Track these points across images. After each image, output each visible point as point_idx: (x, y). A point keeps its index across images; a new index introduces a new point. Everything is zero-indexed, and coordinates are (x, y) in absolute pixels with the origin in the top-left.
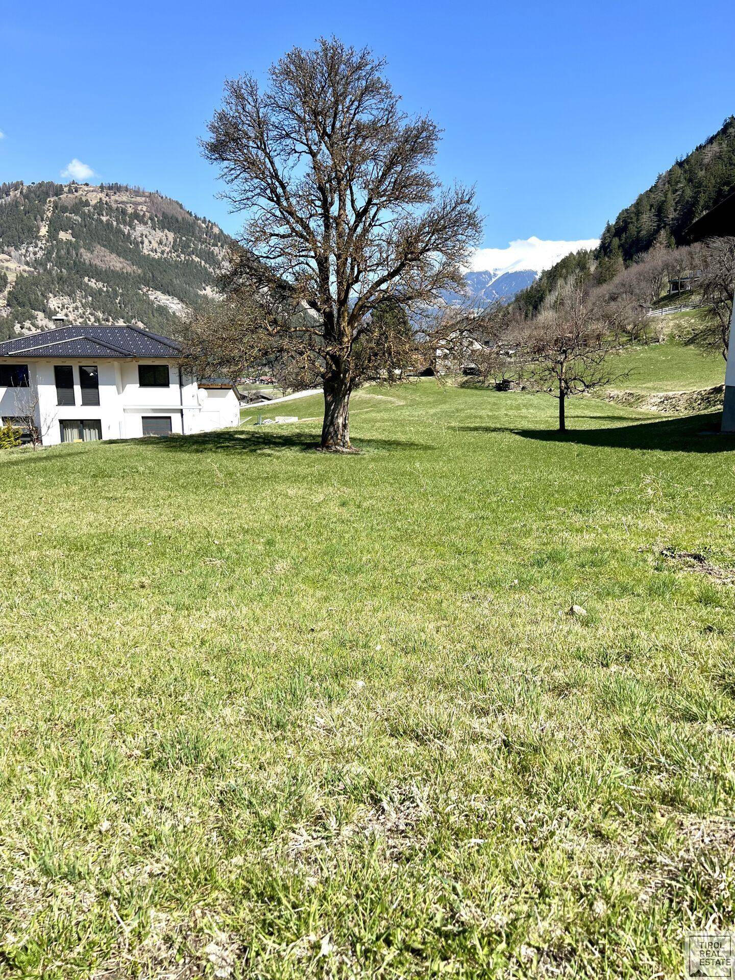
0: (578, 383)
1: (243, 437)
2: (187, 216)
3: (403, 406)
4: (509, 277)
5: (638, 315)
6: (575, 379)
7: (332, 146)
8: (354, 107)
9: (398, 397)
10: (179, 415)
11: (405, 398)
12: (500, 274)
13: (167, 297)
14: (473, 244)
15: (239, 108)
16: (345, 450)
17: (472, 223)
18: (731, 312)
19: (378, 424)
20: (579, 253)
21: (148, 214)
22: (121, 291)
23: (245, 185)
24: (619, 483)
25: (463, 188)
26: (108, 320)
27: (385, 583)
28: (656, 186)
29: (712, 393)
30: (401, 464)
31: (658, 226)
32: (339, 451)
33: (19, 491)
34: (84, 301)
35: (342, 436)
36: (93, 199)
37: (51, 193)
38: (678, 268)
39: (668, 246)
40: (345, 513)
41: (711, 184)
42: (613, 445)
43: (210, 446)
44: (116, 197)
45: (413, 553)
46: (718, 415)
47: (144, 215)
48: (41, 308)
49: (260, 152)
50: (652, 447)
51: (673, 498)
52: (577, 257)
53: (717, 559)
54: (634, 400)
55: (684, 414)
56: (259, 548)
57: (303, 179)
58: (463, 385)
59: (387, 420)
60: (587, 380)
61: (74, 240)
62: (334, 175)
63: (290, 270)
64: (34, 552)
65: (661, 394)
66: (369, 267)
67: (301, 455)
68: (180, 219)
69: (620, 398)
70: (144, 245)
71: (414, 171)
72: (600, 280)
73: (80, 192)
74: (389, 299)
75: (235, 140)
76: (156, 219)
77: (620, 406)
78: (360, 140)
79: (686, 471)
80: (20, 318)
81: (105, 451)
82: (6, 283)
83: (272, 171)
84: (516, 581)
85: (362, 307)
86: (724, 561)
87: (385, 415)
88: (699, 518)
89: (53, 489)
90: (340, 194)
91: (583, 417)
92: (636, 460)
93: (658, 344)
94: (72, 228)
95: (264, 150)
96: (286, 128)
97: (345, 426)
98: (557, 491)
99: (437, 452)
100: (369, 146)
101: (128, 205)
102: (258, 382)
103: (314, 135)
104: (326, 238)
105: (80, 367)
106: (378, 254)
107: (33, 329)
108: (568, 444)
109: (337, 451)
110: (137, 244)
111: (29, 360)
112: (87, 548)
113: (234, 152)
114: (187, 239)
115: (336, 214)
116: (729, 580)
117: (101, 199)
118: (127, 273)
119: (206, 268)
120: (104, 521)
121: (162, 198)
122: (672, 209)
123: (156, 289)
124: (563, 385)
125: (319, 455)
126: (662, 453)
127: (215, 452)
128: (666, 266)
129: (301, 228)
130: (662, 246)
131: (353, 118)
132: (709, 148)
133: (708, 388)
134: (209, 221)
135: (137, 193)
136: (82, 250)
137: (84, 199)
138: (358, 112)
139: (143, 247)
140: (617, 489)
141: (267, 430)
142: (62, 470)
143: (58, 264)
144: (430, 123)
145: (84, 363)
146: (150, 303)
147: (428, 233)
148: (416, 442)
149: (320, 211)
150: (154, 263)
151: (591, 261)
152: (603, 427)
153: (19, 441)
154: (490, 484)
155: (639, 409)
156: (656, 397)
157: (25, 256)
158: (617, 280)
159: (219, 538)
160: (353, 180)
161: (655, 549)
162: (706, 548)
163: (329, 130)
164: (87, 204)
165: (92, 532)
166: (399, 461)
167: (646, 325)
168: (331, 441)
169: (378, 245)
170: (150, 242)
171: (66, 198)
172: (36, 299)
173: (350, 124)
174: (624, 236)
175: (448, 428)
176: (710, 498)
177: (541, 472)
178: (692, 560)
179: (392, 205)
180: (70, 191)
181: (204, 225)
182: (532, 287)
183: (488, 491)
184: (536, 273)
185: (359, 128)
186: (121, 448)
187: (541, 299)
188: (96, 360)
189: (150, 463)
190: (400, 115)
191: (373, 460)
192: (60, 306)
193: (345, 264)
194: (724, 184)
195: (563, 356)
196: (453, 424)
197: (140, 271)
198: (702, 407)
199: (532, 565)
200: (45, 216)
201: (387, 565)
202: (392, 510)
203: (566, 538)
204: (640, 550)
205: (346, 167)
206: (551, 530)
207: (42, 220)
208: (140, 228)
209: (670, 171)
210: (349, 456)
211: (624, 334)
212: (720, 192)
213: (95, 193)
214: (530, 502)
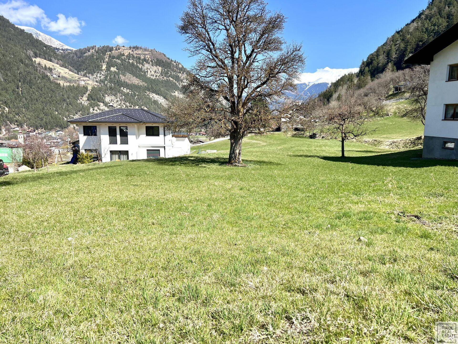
0: (351, 134)
1: (192, 159)
2: (167, 60)
3: (265, 145)
4: (315, 86)
5: (378, 103)
6: (349, 132)
7: (236, 26)
8: (246, 8)
9: (263, 141)
10: (164, 149)
11: (266, 142)
12: (311, 84)
13: (158, 96)
14: (301, 69)
15: (194, 10)
16: (239, 165)
17: (300, 59)
18: (425, 101)
19: (254, 154)
20: (349, 74)
21: (150, 59)
22: (137, 93)
23: (196, 44)
24: (374, 181)
25: (296, 44)
26: (131, 107)
27: (265, 225)
28: (386, 43)
29: (416, 140)
30: (267, 171)
31: (388, 61)
32: (237, 166)
33: (94, 181)
34: (121, 98)
35: (238, 158)
36: (126, 53)
37: (108, 50)
38: (398, 81)
39: (393, 71)
40: (242, 193)
41: (413, 42)
42: (368, 164)
43: (177, 163)
44: (136, 52)
45: (277, 212)
46: (421, 150)
47: (148, 59)
48: (102, 101)
49: (203, 29)
50: (388, 165)
51: (401, 189)
52: (348, 76)
53: (427, 218)
54: (377, 143)
55: (402, 150)
56: (205, 208)
57: (222, 42)
58: (294, 136)
59: (258, 152)
60: (355, 133)
61: (117, 71)
62: (236, 39)
63: (216, 83)
64: (103, 208)
65: (390, 140)
66: (252, 81)
67: (219, 167)
68: (164, 61)
69: (370, 142)
70: (148, 73)
71: (274, 37)
72: (359, 87)
73: (121, 50)
74: (261, 95)
75: (192, 24)
76: (154, 61)
77: (370, 146)
78: (249, 23)
79: (407, 176)
80: (92, 106)
81: (131, 165)
82: (87, 90)
83: (208, 38)
84: (329, 226)
85: (248, 99)
86: (430, 218)
87: (257, 149)
88: (415, 198)
89: (109, 181)
90: (239, 48)
91: (352, 151)
92: (380, 171)
93: (388, 116)
94: (117, 66)
95: (205, 29)
96: (215, 19)
97: (239, 154)
98: (343, 185)
99: (283, 166)
100: (253, 26)
101: (142, 55)
102: (198, 135)
103: (228, 22)
104: (233, 67)
105: (120, 127)
106: (256, 75)
107: (98, 110)
108: (347, 163)
109: (236, 166)
110: (145, 72)
111: (97, 123)
112: (127, 207)
113: (192, 30)
114: (167, 70)
115: (237, 57)
116: (435, 228)
117: (129, 53)
118: (140, 85)
119: (175, 83)
120: (133, 195)
121: (156, 52)
122: (394, 53)
123: (153, 93)
124: (343, 135)
125: (228, 167)
126: (393, 168)
127: (180, 165)
128: (392, 80)
129: (221, 63)
130: (389, 71)
131: (246, 13)
132: (412, 24)
133: (414, 137)
134: (177, 62)
135: (145, 50)
136: (121, 75)
137: (122, 53)
138: (248, 11)
139: (147, 74)
140: (373, 184)
141: (203, 156)
142: (112, 173)
143: (110, 82)
144: (281, 15)
145: (122, 125)
146: (150, 99)
147: (280, 65)
148: (273, 162)
149: (230, 55)
150: (152, 81)
151: (355, 78)
152: (363, 156)
153: (92, 160)
154: (310, 181)
155: (380, 148)
156: (388, 142)
157: (96, 78)
158: (368, 87)
159: (186, 203)
160: (245, 41)
161: (395, 212)
162: (421, 212)
163: (234, 19)
164: (123, 55)
165: (128, 199)
166: (265, 170)
167: (382, 108)
168: (233, 161)
169: (256, 71)
170: (151, 72)
171: (115, 53)
172: (100, 98)
173: (244, 16)
174: (371, 66)
175: (288, 155)
176: (420, 189)
177: (334, 176)
178: (414, 218)
179: (263, 52)
180: (116, 50)
181: (175, 64)
182: (326, 90)
183: (310, 184)
184: (328, 84)
185: (248, 18)
186: (138, 163)
187: (331, 96)
188: (127, 124)
189: (152, 170)
190: (267, 12)
191: (253, 169)
192: (110, 100)
193: (241, 79)
194: (420, 41)
195: (343, 122)
196: (290, 154)
197: (146, 85)
198: (411, 146)
199: (336, 219)
200: (105, 60)
201: (265, 217)
202: (264, 192)
203: (350, 207)
204: (388, 213)
205: (242, 35)
206: (343, 203)
207: (104, 62)
208: (146, 66)
209: (393, 35)
210: (242, 168)
211: (371, 112)
212: (418, 45)
213: (127, 50)
214: (330, 190)
